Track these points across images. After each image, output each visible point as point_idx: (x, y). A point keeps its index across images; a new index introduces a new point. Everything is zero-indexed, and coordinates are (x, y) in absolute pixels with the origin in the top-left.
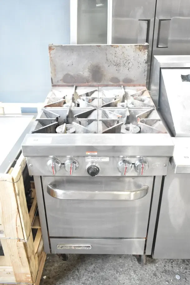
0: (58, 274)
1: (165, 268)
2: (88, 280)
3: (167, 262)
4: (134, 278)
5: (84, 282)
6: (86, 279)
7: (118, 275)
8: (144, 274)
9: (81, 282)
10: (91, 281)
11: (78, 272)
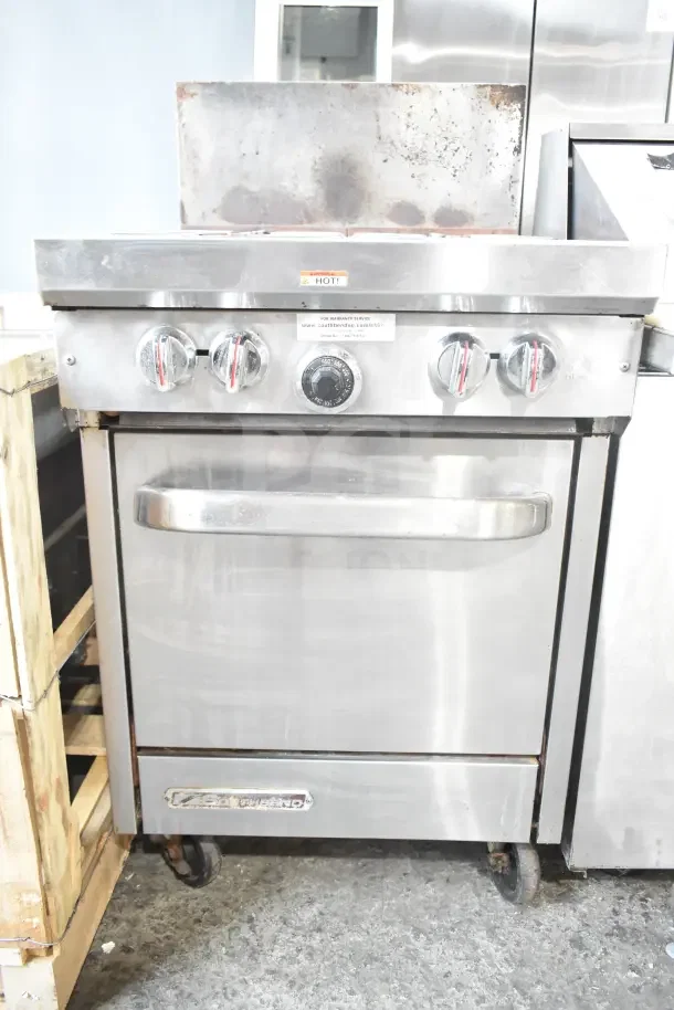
0: (167, 937)
1: (616, 918)
2: (293, 960)
3: (622, 898)
4: (489, 956)
5: (273, 967)
6: (283, 957)
7: (420, 944)
8: (531, 941)
9: (264, 967)
10: (305, 963)
11: (252, 928)
